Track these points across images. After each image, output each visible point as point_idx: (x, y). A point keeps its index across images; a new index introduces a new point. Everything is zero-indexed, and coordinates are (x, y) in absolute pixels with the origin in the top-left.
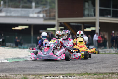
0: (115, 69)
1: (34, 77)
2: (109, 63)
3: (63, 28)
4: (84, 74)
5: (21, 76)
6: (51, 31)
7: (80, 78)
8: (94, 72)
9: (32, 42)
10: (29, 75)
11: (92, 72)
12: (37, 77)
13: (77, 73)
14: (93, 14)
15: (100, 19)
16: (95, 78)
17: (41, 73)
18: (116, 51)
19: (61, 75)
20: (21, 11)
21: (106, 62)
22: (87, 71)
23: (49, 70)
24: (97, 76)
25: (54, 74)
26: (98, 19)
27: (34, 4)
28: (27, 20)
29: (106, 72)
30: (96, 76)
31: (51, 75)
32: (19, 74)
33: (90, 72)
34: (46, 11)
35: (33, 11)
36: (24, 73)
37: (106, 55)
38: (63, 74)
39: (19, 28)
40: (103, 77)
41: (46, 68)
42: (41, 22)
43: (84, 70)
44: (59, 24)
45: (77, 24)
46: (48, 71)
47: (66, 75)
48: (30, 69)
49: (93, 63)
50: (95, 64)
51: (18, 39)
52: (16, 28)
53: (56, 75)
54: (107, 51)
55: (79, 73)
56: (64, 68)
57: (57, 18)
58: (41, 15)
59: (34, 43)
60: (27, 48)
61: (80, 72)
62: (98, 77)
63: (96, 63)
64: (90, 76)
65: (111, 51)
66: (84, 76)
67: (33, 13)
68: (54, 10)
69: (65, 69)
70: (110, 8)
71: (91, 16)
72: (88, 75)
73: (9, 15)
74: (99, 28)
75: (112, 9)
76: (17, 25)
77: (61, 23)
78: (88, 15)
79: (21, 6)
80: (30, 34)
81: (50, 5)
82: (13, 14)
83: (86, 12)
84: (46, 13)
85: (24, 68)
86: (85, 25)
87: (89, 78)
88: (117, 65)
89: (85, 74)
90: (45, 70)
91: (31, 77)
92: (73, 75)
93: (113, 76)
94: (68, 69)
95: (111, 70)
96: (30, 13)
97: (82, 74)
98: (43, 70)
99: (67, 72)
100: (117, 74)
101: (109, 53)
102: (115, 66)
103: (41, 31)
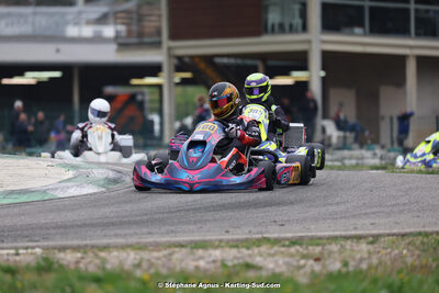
0: (367, 221)
1: (79, 255)
2: (347, 202)
3: (188, 75)
4: (254, 243)
5: (35, 254)
6: (146, 90)
7: (239, 255)
8: (290, 235)
10: (63, 249)
11: (283, 235)
12: (91, 254)
13: (233, 240)
14: (298, 21)
15: (324, 42)
16: (292, 256)
17: (105, 241)
18: (381, 158)
19: (176, 246)
20: (35, 14)
21: (338, 199)
22: (267, 232)
23: (132, 231)
24: (301, 250)
25: (151, 244)
26: (318, 41)
28: (58, 51)
29: (331, 233)
30: (298, 247)
31: (140, 249)
32: (27, 248)
33: (276, 235)
34: (124, 12)
35: (80, 13)
36: (46, 244)
37: (346, 172)
38: (181, 245)
39: (29, 79)
40: (321, 253)
41: (122, 224)
42: (108, 55)
43: (255, 230)
44: (175, 61)
45: (239, 61)
46: (131, 235)
47: (192, 248)
48: (64, 228)
49: (292, 203)
50: (296, 207)
52: (17, 81)
53: (157, 246)
54: (351, 158)
55: (238, 240)
56: (188, 223)
57: (166, 42)
58: (109, 31)
61: (241, 237)
62: (305, 252)
64: (276, 248)
65: (363, 158)
66: (256, 250)
67: (77, 24)
68: (157, 12)
69: (191, 227)
71: (292, 29)
72: (269, 246)
75: (367, 3)
76: (20, 69)
77: (180, 58)
78: (282, 29)
80: (70, 100)
82: (3, 28)
83: (273, 17)
84: (129, 24)
85: (46, 227)
86: (271, 63)
87: (273, 255)
88: (375, 210)
89: (259, 242)
90: (119, 232)
91: (68, 258)
92: (216, 247)
93: (356, 248)
94: (199, 225)
95: (351, 227)
96: (67, 23)
97: (248, 243)
98: (112, 233)
99: (197, 237)
100: (371, 239)
101: (357, 164)
102: (368, 211)
103: (109, 90)
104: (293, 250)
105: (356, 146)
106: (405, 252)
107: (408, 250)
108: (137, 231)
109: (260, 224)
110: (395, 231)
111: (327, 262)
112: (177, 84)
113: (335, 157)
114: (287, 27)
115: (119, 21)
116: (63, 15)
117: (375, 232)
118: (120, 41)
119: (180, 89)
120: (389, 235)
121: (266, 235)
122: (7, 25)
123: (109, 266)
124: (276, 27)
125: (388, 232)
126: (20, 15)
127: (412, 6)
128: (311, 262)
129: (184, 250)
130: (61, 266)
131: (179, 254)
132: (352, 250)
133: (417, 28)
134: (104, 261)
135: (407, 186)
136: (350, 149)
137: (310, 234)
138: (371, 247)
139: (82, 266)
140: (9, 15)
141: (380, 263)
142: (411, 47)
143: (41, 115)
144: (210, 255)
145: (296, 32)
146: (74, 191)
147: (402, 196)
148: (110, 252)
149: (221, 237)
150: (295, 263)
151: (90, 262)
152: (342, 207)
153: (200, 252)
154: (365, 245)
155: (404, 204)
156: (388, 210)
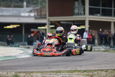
0: (104, 66)
1: (25, 74)
2: (98, 60)
3: (53, 26)
5: (13, 74)
6: (42, 30)
8: (83, 69)
9: (23, 40)
10: (20, 72)
11: (81, 69)
12: (28, 74)
13: (67, 71)
14: (82, 12)
15: (89, 18)
16: (84, 75)
17: (32, 70)
18: (105, 49)
19: (52, 72)
20: (13, 10)
21: (96, 60)
22: (77, 68)
23: (39, 68)
24: (87, 73)
25: (44, 71)
26: (88, 18)
27: (25, 3)
28: (19, 19)
29: (95, 69)
30: (85, 73)
31: (42, 73)
32: (10, 72)
33: (79, 69)
34: (37, 9)
35: (25, 10)
36: (15, 71)
37: (95, 52)
39: (11, 27)
40: (93, 74)
41: (37, 66)
42: (32, 21)
43: (73, 68)
44: (50, 22)
45: (67, 23)
46: (39, 69)
47: (56, 73)
48: (21, 67)
49: (83, 60)
51: (10, 38)
52: (8, 27)
54: (97, 48)
55: (69, 70)
56: (55, 65)
57: (48, 17)
58: (32, 14)
59: (25, 41)
60: (18, 47)
62: (88, 74)
63: (86, 60)
64: (79, 73)
65: (100, 49)
66: (74, 73)
67: (24, 12)
68: (45, 9)
70: (100, 6)
71: (81, 14)
72: (77, 72)
74: (89, 26)
75: (101, 8)
76: (9, 24)
77: (51, 22)
78: (78, 14)
79: (12, 6)
80: (22, 33)
81: (41, 5)
82: (5, 13)
83: (76, 11)
84: (37, 13)
85: (15, 66)
86: (75, 23)
87: (79, 75)
88: (106, 62)
89: (75, 71)
90: (36, 68)
91: (22, 75)
92: (63, 72)
94: (58, 66)
95: (100, 67)
96: (21, 12)
97: (72, 71)
98: (34, 68)
99: (57, 70)
100: (106, 71)
101: (98, 50)
102: (104, 63)
103: (32, 30)
105: (98, 45)
108: (41, 68)
109: (75, 66)
110: (112, 68)
112: (50, 28)
115: (35, 12)
116: (20, 10)
117: (107, 69)
118: (36, 17)
119: (51, 30)
120: (110, 70)
121: (77, 69)
122: (6, 13)
124: (77, 14)
125: (110, 69)
126: (9, 10)
127: (113, 9)
129: (54, 73)
132: (101, 74)
133: (114, 14)
136: (96, 46)
137: (89, 69)
138: (106, 73)
140: (6, 10)
142: (112, 19)
145: (82, 15)
146: (23, 56)
147: (113, 59)
148: (34, 73)
149: (64, 70)
151: (28, 76)
152: (97, 62)
154: (104, 72)
155: (114, 61)
156: (109, 63)
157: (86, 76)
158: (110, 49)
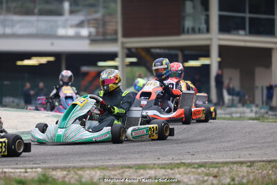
0: (247, 153)
1: (65, 173)
2: (234, 140)
3: (134, 60)
4: (175, 166)
5: (37, 172)
7: (166, 174)
8: (198, 161)
10: (55, 169)
11: (193, 161)
12: (72, 172)
13: (162, 164)
14: (203, 26)
15: (220, 39)
16: (199, 174)
17: (82, 164)
18: (256, 113)
19: (126, 168)
20: (38, 21)
21: (228, 139)
22: (184, 159)
23: (98, 158)
24: (205, 170)
25: (110, 166)
26: (216, 39)
27: (66, 5)
28: (52, 44)
29: (224, 160)
30: (203, 169)
31: (103, 169)
32: (32, 168)
33: (189, 161)
34: (96, 20)
35: (66, 20)
36: (44, 165)
39: (33, 62)
40: (218, 172)
42: (83, 47)
43: (176, 158)
44: (126, 51)
45: (167, 51)
46: (98, 160)
47: (136, 169)
48: (57, 156)
49: (199, 141)
50: (202, 143)
52: (27, 62)
53: (114, 167)
54: (236, 113)
55: (165, 164)
56: (134, 153)
57: (121, 39)
58: (85, 32)
61: (167, 162)
62: (208, 172)
63: (205, 140)
64: (189, 169)
65: (244, 113)
66: (177, 171)
67: (64, 27)
68: (114, 20)
70: (244, 12)
71: (200, 31)
72: (185, 168)
73: (8, 31)
74: (219, 59)
75: (248, 15)
76: (29, 55)
77: (129, 49)
78: (193, 31)
79: (36, 11)
81: (105, 7)
82: (19, 30)
83: (188, 24)
86: (186, 52)
87: (187, 174)
88: (251, 145)
89: (178, 165)
90: (90, 158)
91: (59, 174)
92: (152, 169)
93: (240, 170)
94: (141, 155)
95: (236, 157)
96: (58, 27)
97: (172, 166)
98: (86, 159)
99: (139, 162)
100: (249, 164)
101: (241, 117)
102: (248, 146)
103: (84, 69)
104: (200, 170)
105: (240, 105)
106: (270, 172)
107: (273, 171)
108: (102, 158)
109: (179, 154)
110: (264, 159)
111: (221, 178)
112: (127, 65)
113: (226, 112)
114: (197, 30)
115: (91, 25)
116: (56, 21)
117: (252, 159)
118: (92, 38)
119: (129, 69)
120: (260, 161)
123: (83, 180)
124: (190, 30)
125: (260, 159)
126: (29, 21)
127: (276, 17)
128: (211, 178)
129: (131, 170)
130: (54, 180)
131: (128, 173)
132: (237, 171)
134: (81, 177)
135: (272, 130)
136: (236, 107)
137: (211, 160)
138: (249, 169)
139: (66, 179)
140: (22, 21)
141: (255, 179)
142: (275, 43)
143: (41, 85)
144: (148, 173)
145: (203, 33)
147: (269, 137)
148: (85, 171)
149: (154, 162)
150: (201, 179)
151: (72, 178)
152: (231, 144)
153: (142, 171)
154: (245, 168)
155: (270, 142)
156: (260, 146)
157: (202, 176)
158: (267, 113)
